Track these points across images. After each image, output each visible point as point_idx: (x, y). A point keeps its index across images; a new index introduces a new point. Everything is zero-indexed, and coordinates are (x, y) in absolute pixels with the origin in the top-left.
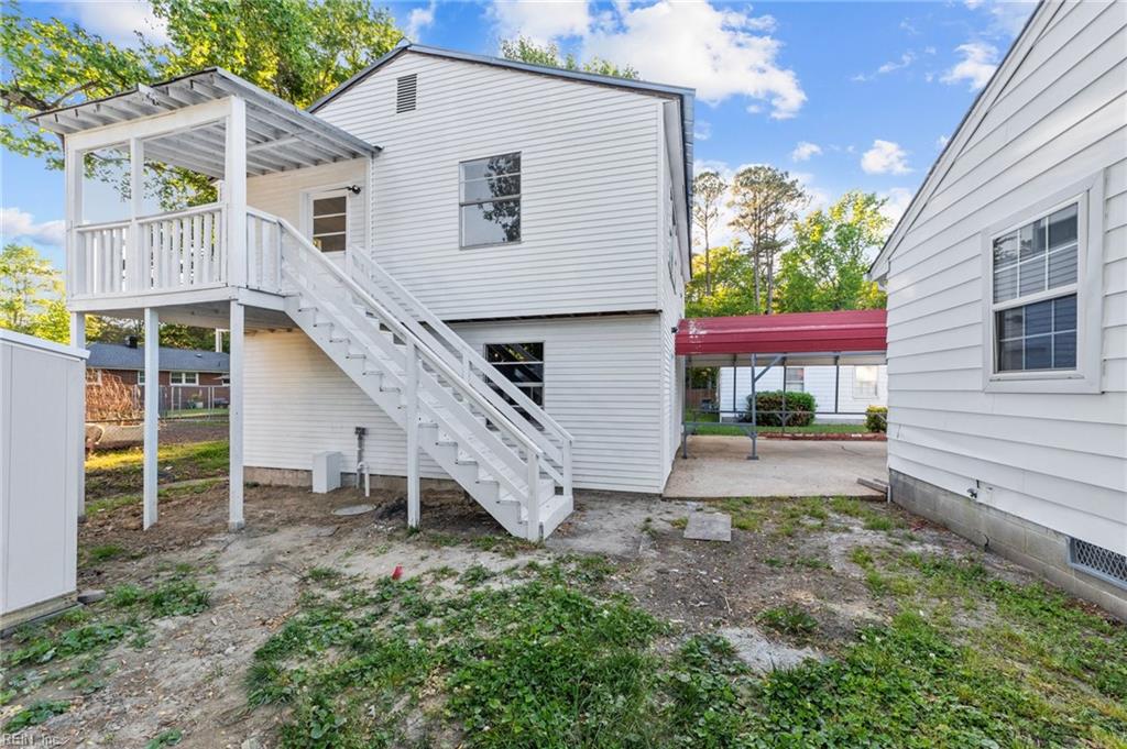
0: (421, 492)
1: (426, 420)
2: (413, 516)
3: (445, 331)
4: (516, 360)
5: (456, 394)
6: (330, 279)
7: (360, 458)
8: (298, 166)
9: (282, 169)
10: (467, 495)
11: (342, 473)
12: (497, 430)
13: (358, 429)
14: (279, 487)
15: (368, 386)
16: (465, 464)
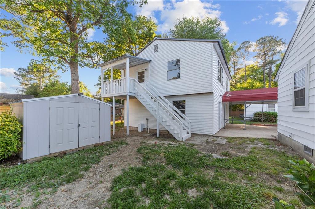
0: (160, 132)
1: (160, 117)
2: (158, 136)
3: (164, 98)
4: (180, 104)
5: (166, 112)
6: (141, 88)
7: (147, 125)
8: (135, 66)
9: (133, 67)
10: (169, 132)
11: (144, 128)
12: (175, 119)
13: (147, 119)
14: (132, 130)
15: (150, 110)
16: (168, 125)
